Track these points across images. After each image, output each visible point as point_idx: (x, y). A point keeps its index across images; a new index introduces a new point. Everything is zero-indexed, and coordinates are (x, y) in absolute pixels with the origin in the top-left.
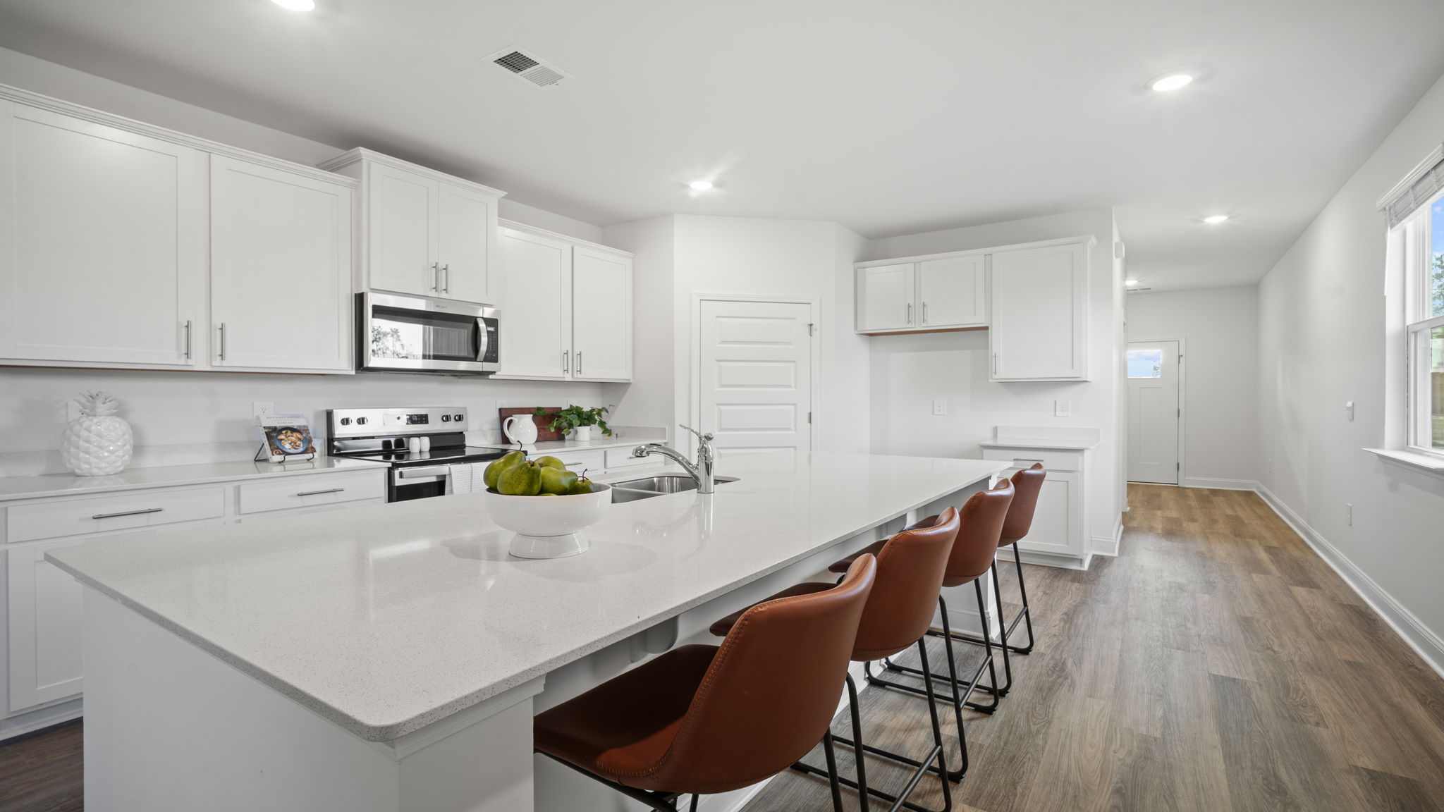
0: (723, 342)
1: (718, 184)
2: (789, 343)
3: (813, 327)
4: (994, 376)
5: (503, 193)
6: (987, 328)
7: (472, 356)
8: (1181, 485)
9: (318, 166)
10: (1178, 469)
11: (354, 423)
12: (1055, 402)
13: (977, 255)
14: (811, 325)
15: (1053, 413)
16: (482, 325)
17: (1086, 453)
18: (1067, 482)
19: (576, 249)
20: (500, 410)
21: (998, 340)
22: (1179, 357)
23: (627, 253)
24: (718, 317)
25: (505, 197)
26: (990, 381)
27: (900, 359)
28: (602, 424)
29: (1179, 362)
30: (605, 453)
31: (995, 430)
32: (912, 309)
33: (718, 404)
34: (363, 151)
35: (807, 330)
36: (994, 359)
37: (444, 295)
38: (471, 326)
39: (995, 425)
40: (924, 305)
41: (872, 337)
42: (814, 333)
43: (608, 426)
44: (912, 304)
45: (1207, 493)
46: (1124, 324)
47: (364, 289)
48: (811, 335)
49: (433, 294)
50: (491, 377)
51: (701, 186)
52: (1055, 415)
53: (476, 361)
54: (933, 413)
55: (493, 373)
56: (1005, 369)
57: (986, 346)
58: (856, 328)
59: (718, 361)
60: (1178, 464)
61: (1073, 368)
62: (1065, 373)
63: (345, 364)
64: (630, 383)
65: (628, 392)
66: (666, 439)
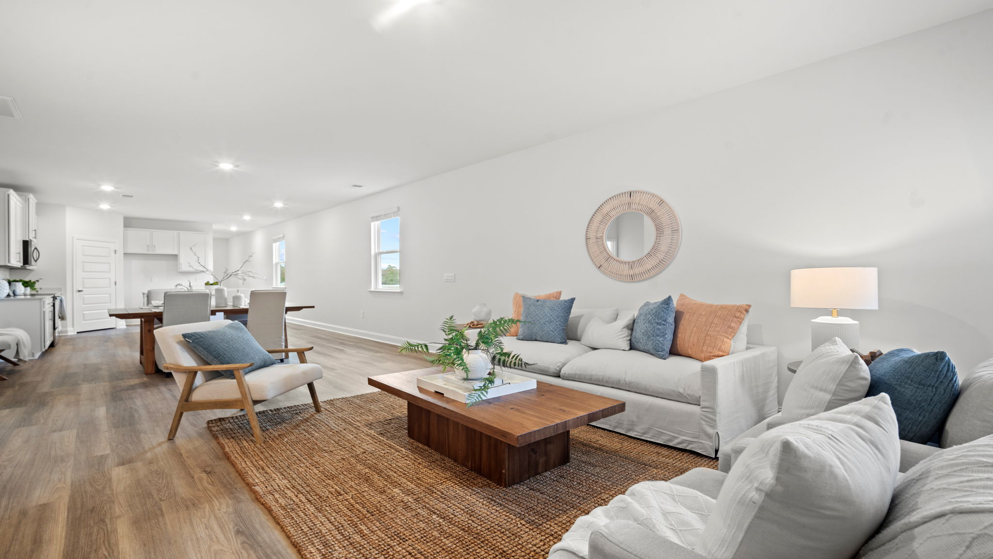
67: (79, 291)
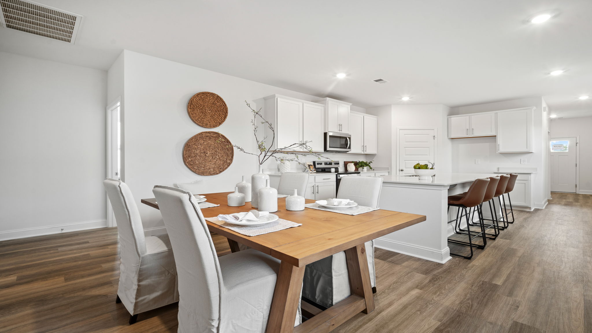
0: (406, 142)
1: (411, 98)
2: (427, 142)
3: (435, 137)
4: (498, 151)
5: (351, 104)
6: (496, 136)
7: (346, 147)
8: (577, 193)
9: (312, 101)
10: (576, 187)
11: (323, 164)
12: (521, 159)
13: (492, 114)
14: (434, 136)
15: (520, 163)
16: (348, 138)
17: (532, 175)
18: (525, 183)
19: (365, 117)
20: (344, 162)
21: (500, 140)
22: (576, 143)
23: (375, 116)
24: (405, 134)
25: (352, 105)
26: (497, 153)
27: (463, 146)
28: (370, 166)
29: (576, 146)
30: (375, 174)
31: (498, 169)
32: (468, 131)
33: (405, 160)
34: (328, 98)
35: (433, 138)
36: (498, 146)
37: (341, 132)
38: (345, 139)
39: (498, 167)
40: (473, 129)
41: (453, 139)
42: (435, 139)
43: (371, 167)
44: (468, 128)
45: (589, 196)
46: (549, 132)
47: (327, 131)
48: (434, 139)
49: (339, 132)
50: (347, 153)
51: (406, 99)
53: (346, 148)
54: (475, 163)
55: (348, 152)
56: (502, 150)
57: (495, 141)
58: (448, 136)
59: (405, 147)
60: (576, 185)
61: (527, 148)
62: (524, 150)
63: (322, 150)
64: (376, 155)
65: (376, 157)
66: (389, 170)
67: (401, 170)
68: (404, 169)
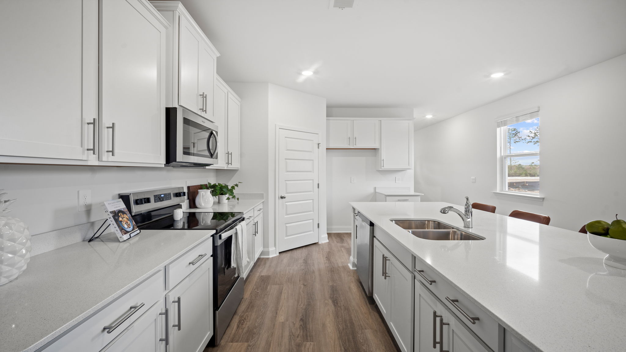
1: (316, 72)
2: (311, 152)
4: (382, 168)
5: (219, 55)
6: (378, 149)
12: (396, 178)
13: (376, 120)
14: (319, 144)
16: (215, 132)
19: (229, 94)
20: (188, 187)
21: (384, 154)
24: (285, 137)
27: (337, 159)
32: (351, 141)
33: (285, 180)
34: (180, 5)
35: (317, 146)
36: (382, 161)
37: (202, 114)
39: (375, 187)
40: (356, 138)
41: (330, 150)
42: (320, 147)
44: (350, 137)
47: (175, 106)
48: (318, 148)
49: (199, 113)
52: (396, 182)
54: (351, 182)
57: (378, 155)
58: (326, 146)
61: (409, 165)
62: (407, 167)
64: (239, 169)
65: (236, 175)
66: (264, 199)
67: (282, 198)
68: (285, 195)
